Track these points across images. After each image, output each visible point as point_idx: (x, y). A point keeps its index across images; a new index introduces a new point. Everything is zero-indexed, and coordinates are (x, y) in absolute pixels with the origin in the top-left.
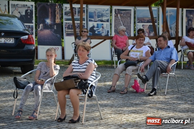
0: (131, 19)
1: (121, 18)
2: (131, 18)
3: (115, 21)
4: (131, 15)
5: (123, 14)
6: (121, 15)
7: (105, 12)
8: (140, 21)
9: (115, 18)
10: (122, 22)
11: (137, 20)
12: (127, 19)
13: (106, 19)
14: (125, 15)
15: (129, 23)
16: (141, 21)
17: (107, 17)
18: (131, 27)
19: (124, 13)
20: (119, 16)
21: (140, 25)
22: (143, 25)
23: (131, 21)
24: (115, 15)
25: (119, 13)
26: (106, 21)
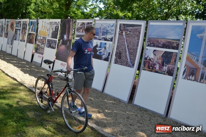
0: (139, 40)
1: (126, 37)
2: (139, 38)
3: (118, 41)
4: (140, 33)
5: (130, 32)
6: (126, 33)
7: (110, 28)
8: (151, 44)
9: (119, 36)
10: (127, 42)
11: (148, 42)
12: (133, 39)
13: (110, 38)
14: (132, 33)
15: (135, 45)
16: (153, 43)
17: (111, 34)
18: (137, 52)
19: (131, 29)
20: (124, 33)
21: (150, 49)
22: (155, 51)
23: (138, 42)
24: (120, 32)
25: (125, 30)
26: (109, 39)
